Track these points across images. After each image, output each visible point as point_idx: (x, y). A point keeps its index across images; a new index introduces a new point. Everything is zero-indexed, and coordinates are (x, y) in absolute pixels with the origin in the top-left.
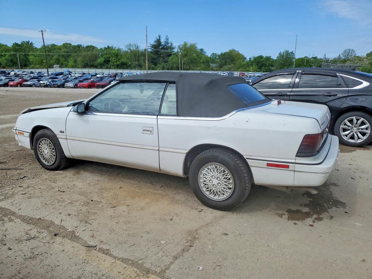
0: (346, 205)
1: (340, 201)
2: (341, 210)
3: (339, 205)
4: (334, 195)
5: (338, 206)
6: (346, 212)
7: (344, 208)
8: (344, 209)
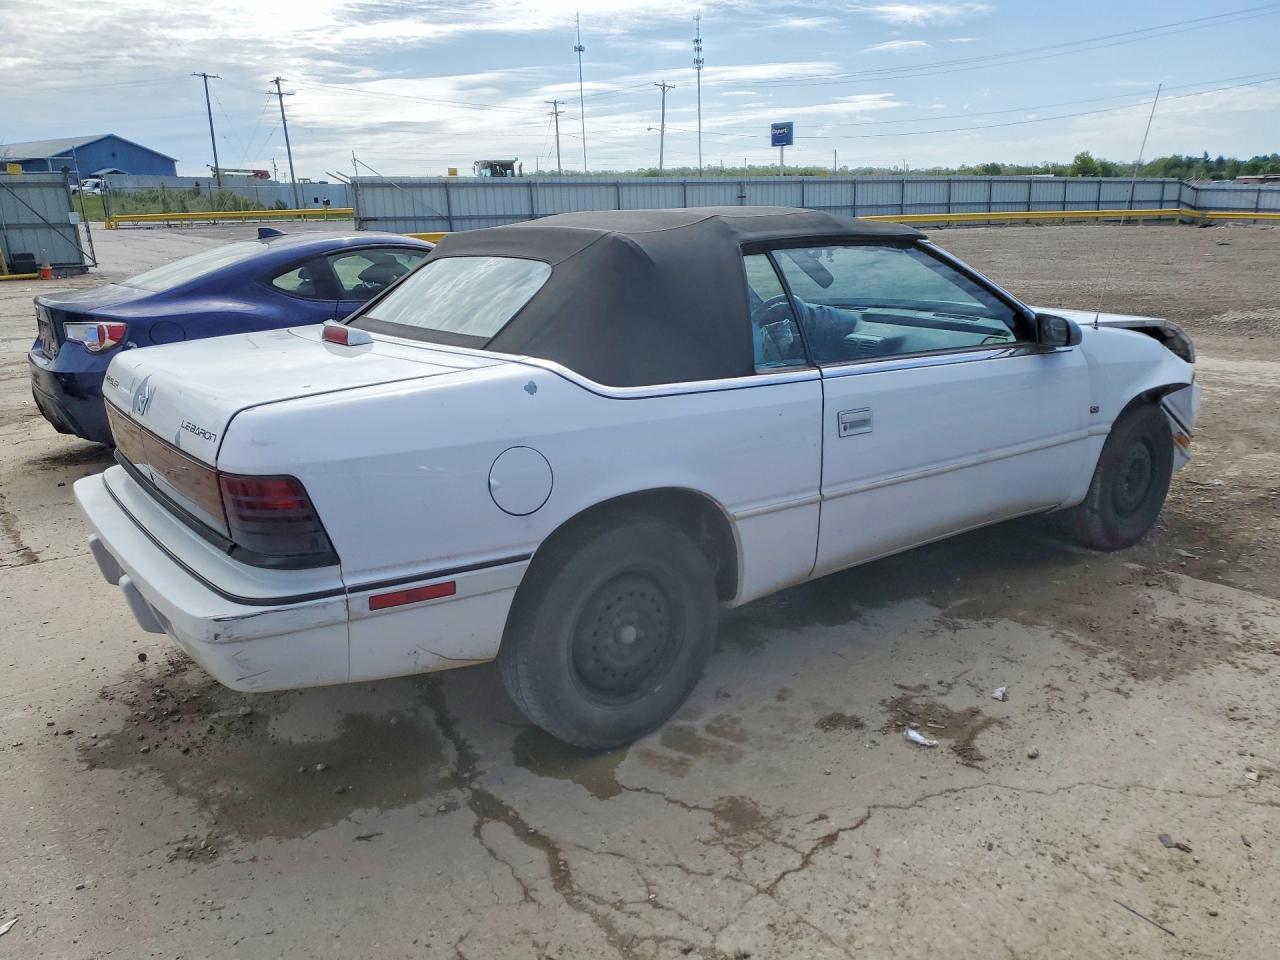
0: (85, 761)
1: (115, 768)
2: (87, 732)
3: (106, 747)
4: (153, 781)
5: (108, 741)
6: (70, 733)
7: (84, 750)
8: (81, 741)
